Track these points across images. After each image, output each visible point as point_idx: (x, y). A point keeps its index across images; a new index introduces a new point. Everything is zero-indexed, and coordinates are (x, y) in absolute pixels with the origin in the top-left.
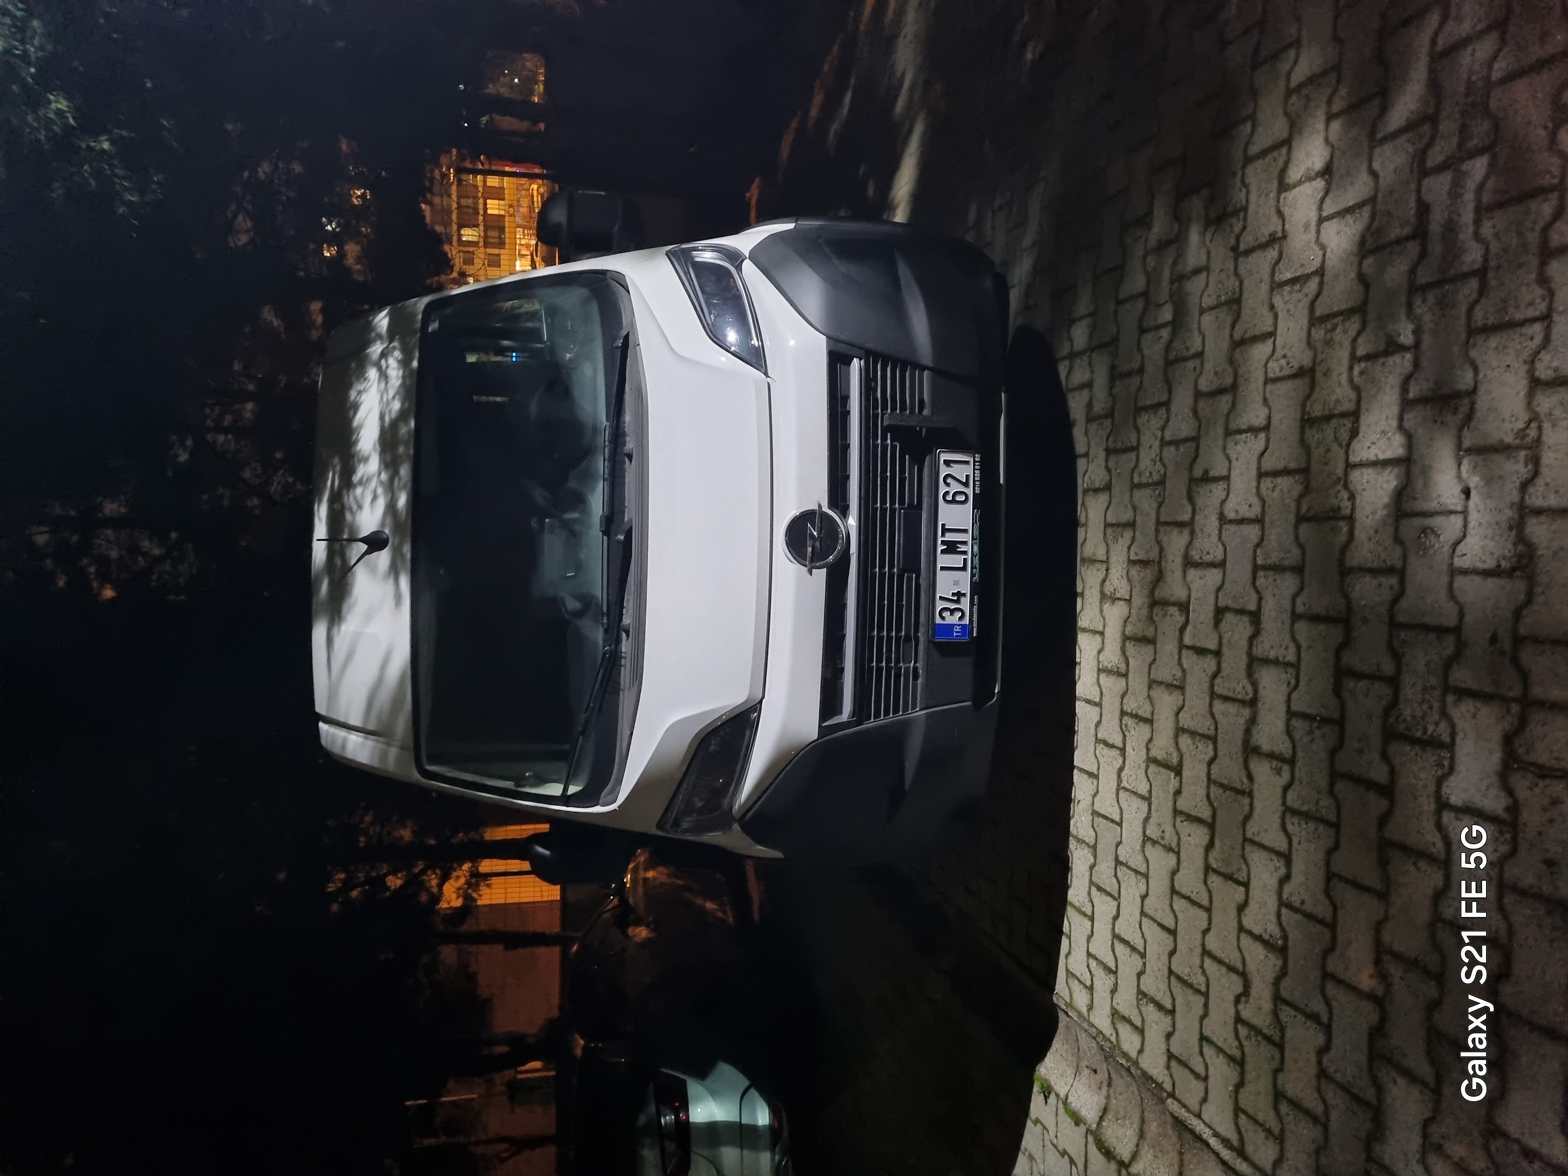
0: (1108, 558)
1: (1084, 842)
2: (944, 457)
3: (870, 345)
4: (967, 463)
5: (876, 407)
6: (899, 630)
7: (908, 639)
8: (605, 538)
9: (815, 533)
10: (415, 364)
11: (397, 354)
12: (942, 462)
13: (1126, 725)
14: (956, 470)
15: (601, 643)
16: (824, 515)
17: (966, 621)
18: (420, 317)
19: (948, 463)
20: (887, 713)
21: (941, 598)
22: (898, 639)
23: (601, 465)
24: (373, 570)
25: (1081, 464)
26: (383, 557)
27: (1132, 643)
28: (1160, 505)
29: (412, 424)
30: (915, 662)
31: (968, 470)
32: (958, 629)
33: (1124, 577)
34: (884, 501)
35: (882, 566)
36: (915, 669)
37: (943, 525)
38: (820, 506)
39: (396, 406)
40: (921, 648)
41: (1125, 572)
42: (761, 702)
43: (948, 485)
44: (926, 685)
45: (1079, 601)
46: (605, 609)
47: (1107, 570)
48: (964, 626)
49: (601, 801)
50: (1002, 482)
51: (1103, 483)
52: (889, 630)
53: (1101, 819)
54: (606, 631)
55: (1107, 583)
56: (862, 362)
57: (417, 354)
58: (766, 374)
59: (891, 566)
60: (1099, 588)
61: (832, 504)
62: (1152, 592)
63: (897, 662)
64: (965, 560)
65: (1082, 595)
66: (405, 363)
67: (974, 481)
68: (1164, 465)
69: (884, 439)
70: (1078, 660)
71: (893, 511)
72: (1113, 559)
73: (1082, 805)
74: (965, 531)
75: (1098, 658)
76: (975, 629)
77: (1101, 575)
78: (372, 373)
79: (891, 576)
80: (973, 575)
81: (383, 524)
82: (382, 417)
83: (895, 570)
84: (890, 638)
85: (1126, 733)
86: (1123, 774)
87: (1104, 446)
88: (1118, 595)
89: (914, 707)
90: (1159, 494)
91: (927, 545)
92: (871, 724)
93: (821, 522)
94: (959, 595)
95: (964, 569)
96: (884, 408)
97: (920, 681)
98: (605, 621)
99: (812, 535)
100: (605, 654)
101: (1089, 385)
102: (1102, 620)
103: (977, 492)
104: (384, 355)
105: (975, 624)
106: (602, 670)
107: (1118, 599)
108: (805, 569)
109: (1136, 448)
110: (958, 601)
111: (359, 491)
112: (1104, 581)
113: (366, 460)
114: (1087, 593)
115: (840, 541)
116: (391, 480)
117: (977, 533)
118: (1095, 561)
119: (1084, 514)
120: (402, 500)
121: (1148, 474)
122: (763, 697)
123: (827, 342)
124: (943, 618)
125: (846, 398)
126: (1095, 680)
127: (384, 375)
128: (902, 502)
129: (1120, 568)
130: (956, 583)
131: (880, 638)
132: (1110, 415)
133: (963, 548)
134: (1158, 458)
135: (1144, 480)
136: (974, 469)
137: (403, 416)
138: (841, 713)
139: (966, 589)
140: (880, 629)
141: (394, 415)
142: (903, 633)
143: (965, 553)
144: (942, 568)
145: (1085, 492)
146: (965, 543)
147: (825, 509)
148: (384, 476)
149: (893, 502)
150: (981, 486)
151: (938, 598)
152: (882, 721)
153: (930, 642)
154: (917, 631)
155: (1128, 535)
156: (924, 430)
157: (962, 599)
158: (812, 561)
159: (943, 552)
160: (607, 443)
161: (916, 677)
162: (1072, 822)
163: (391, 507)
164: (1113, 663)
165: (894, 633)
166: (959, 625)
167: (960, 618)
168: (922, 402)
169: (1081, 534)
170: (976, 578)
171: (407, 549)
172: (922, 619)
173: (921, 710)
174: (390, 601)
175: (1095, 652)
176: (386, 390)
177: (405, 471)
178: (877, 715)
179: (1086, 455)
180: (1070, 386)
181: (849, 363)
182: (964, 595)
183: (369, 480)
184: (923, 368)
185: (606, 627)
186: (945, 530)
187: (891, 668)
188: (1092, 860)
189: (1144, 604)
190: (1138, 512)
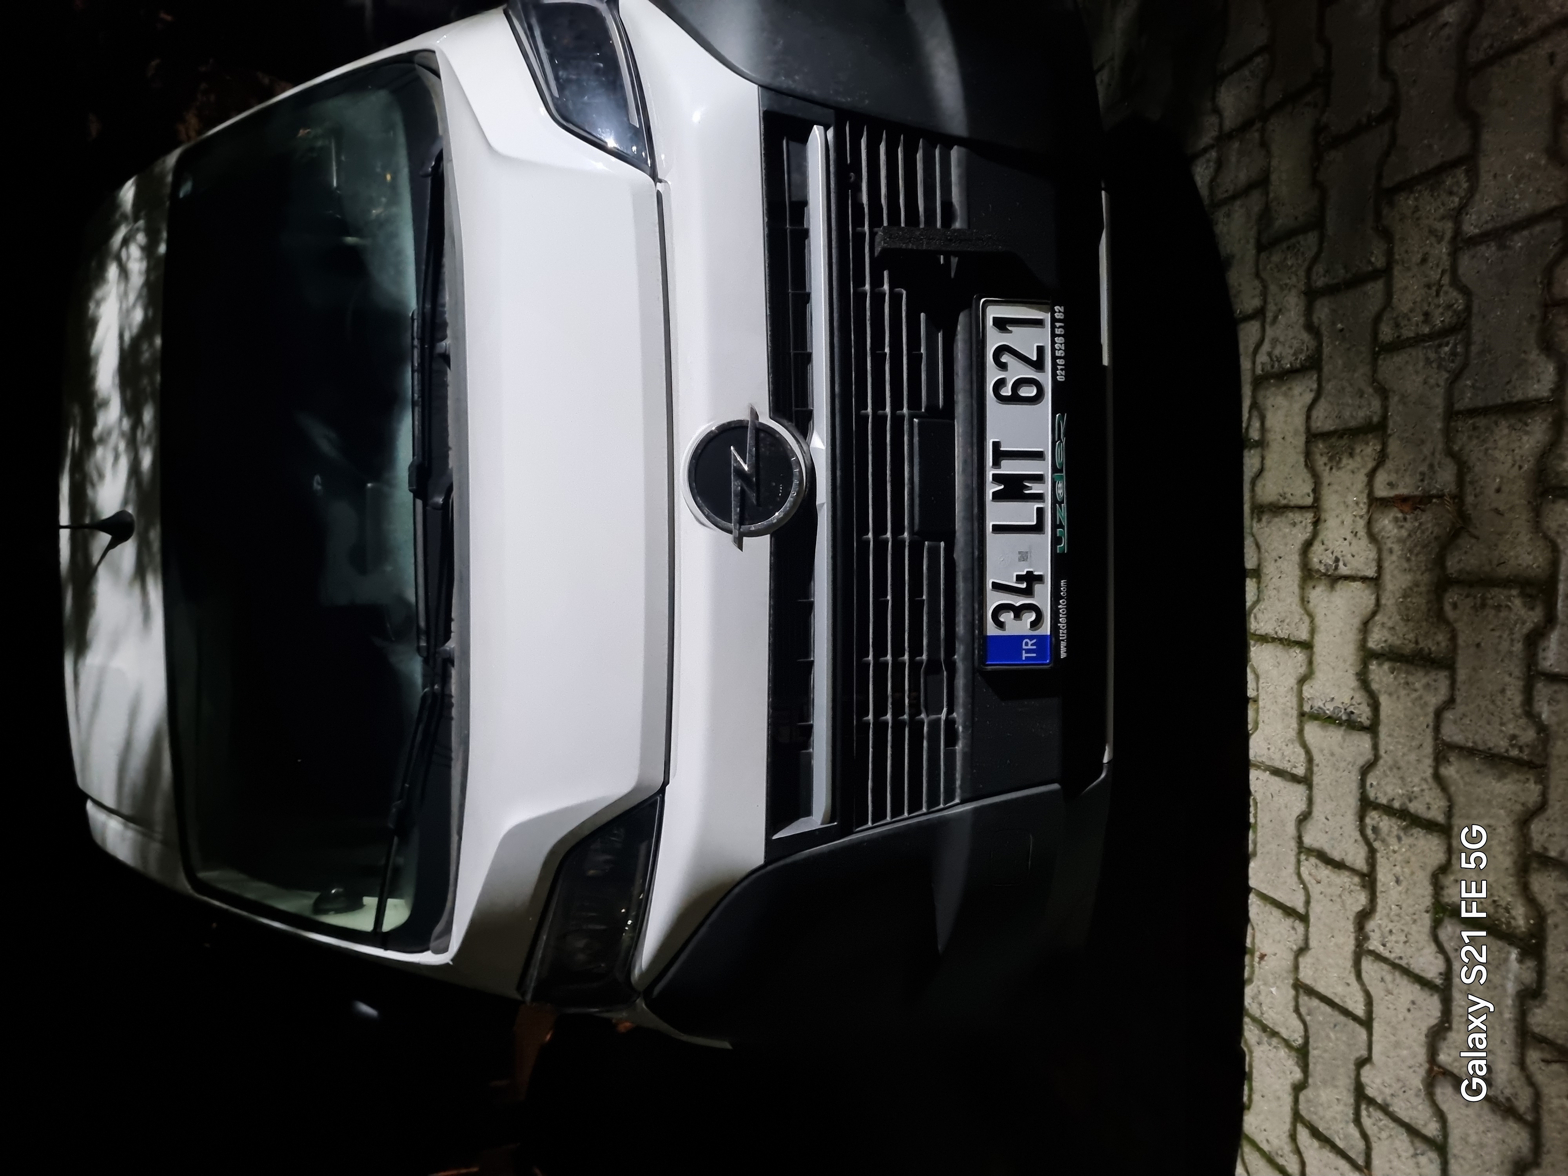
0: (1317, 499)
1: (1274, 1034)
2: (994, 312)
3: (845, 100)
4: (1039, 323)
5: (858, 221)
6: (916, 650)
7: (933, 666)
8: (419, 503)
9: (746, 468)
10: (162, 249)
11: (141, 238)
12: (990, 322)
13: (1375, 829)
14: (1018, 338)
15: (418, 679)
16: (762, 431)
17: (1046, 629)
18: (169, 178)
19: (1002, 324)
20: (897, 811)
21: (997, 586)
22: (915, 666)
23: (410, 381)
24: (116, 571)
25: (1249, 333)
26: (127, 551)
27: (1386, 666)
28: (1456, 377)
29: (158, 341)
30: (950, 711)
31: (1042, 337)
32: (1029, 645)
33: (1362, 533)
34: (879, 403)
35: (880, 529)
36: (950, 723)
37: (996, 445)
38: (755, 415)
39: (138, 316)
40: (960, 682)
41: (1361, 523)
42: (662, 791)
43: (1003, 366)
44: (969, 757)
45: (1250, 586)
46: (422, 624)
47: (1316, 523)
48: (1041, 639)
49: (433, 944)
50: (1106, 361)
51: (1302, 357)
52: (898, 652)
53: (1315, 1002)
54: (426, 661)
55: (1317, 547)
56: (830, 133)
57: (165, 235)
58: (654, 176)
59: (898, 529)
60: (1296, 558)
61: (778, 409)
62: (1440, 561)
63: (915, 710)
64: (1040, 512)
65: (1257, 573)
66: (149, 250)
67: (1054, 358)
68: (1466, 291)
69: (877, 282)
70: (1251, 693)
71: (898, 421)
72: (1330, 500)
73: (1270, 964)
74: (1039, 455)
75: (1300, 692)
76: (1063, 645)
77: (1301, 535)
78: (113, 271)
79: (898, 545)
80: (1056, 540)
81: (126, 502)
82: (121, 336)
83: (906, 535)
84: (898, 667)
85: (1377, 845)
86: (1371, 925)
87: (1302, 286)
88: (1343, 570)
89: (950, 797)
90: (1453, 353)
91: (967, 487)
92: (868, 831)
93: (757, 446)
94: (1031, 579)
95: (1038, 528)
96: (876, 221)
97: (959, 747)
98: (423, 644)
99: (740, 472)
100: (424, 698)
101: (1262, 182)
102: (1307, 619)
103: (1060, 378)
104: (126, 242)
105: (1063, 634)
106: (421, 727)
107: (1346, 578)
108: (728, 538)
109: (1386, 273)
110: (1028, 592)
111: (100, 452)
112: (1308, 545)
113: (105, 404)
114: (1269, 569)
115: (796, 482)
116: (134, 428)
117: (1061, 459)
118: (1287, 508)
119: (1256, 424)
120: (147, 459)
121: (1417, 318)
122: (666, 782)
123: (761, 99)
124: (1001, 625)
125: (801, 206)
126: (1292, 733)
127: (124, 272)
128: (915, 403)
129: (1348, 520)
130: (1024, 557)
131: (881, 668)
132: (1317, 222)
133: (1035, 488)
134: (1446, 280)
135: (1408, 332)
136: (1054, 335)
137: (146, 330)
138: (808, 812)
139: (1044, 567)
140: (880, 651)
141: (135, 330)
142: (924, 657)
143: (1039, 497)
144: (997, 529)
145: (1259, 382)
146: (1039, 478)
147: (765, 419)
148: (126, 424)
149: (897, 404)
150: (1067, 368)
151: (989, 586)
152: (889, 824)
153: (977, 672)
154: (951, 650)
155: (1369, 450)
156: (954, 261)
157: (1037, 587)
158: (741, 522)
159: (997, 496)
160: (416, 342)
161: (952, 739)
162: (1249, 991)
163: (134, 470)
164: (1337, 703)
165: (906, 657)
166: (1031, 637)
167: (1035, 624)
168: (947, 206)
169: (1251, 461)
170: (1063, 545)
171: (155, 535)
172: (961, 629)
173: (963, 802)
174: (138, 618)
175: (1292, 682)
176: (126, 294)
177: (148, 416)
178: (879, 815)
179: (1260, 314)
180: (1221, 195)
181: (803, 138)
182: (1040, 579)
183: (109, 433)
184: (948, 141)
185: (425, 654)
186: (1000, 455)
187: (903, 723)
188: (1298, 1075)
189: (1417, 585)
190: (1394, 400)
